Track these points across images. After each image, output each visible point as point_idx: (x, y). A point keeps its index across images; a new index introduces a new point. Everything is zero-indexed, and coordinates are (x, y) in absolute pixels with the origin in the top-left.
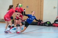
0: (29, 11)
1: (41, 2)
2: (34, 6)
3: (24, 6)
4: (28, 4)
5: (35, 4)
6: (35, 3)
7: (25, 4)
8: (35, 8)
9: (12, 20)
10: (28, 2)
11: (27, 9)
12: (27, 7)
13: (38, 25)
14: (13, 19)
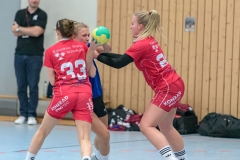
0: (200, 52)
3: (172, 17)
11: (186, 36)
12: (189, 23)
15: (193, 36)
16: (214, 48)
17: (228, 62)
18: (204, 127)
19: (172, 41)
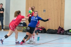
1: (62, 5)
2: (53, 10)
3: (41, 10)
4: (45, 7)
5: (54, 7)
6: (54, 5)
7: (41, 7)
8: (54, 12)
9: (25, 28)
10: (45, 4)
12: (44, 11)
13: (58, 34)
14: (26, 26)
15: (45, 13)
16: (49, 16)
17: (52, 19)
18: (47, 32)
19: (41, 14)
